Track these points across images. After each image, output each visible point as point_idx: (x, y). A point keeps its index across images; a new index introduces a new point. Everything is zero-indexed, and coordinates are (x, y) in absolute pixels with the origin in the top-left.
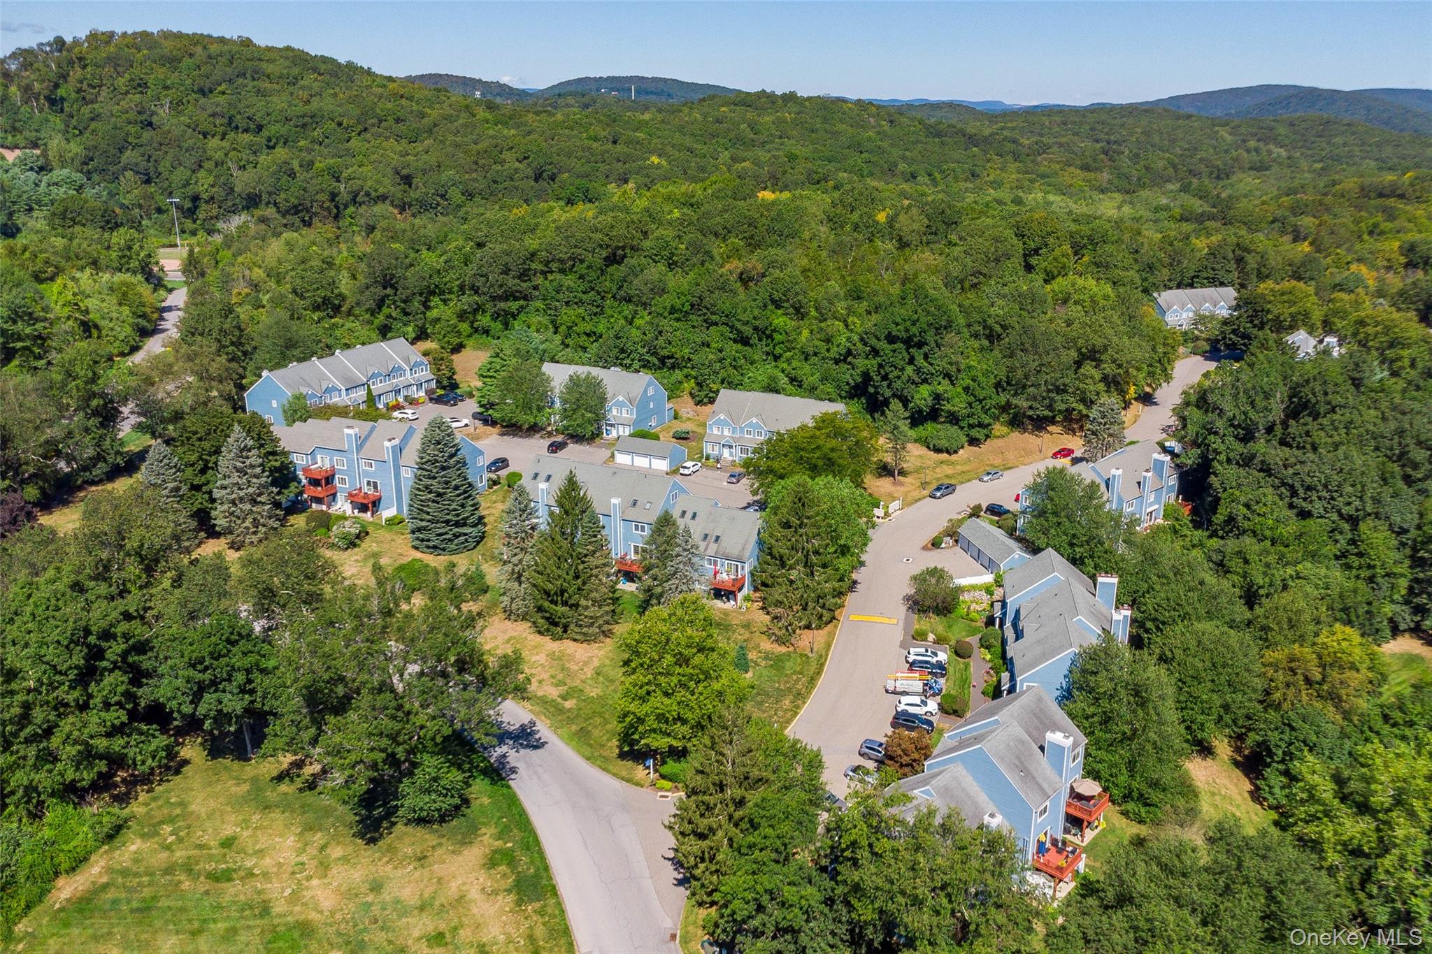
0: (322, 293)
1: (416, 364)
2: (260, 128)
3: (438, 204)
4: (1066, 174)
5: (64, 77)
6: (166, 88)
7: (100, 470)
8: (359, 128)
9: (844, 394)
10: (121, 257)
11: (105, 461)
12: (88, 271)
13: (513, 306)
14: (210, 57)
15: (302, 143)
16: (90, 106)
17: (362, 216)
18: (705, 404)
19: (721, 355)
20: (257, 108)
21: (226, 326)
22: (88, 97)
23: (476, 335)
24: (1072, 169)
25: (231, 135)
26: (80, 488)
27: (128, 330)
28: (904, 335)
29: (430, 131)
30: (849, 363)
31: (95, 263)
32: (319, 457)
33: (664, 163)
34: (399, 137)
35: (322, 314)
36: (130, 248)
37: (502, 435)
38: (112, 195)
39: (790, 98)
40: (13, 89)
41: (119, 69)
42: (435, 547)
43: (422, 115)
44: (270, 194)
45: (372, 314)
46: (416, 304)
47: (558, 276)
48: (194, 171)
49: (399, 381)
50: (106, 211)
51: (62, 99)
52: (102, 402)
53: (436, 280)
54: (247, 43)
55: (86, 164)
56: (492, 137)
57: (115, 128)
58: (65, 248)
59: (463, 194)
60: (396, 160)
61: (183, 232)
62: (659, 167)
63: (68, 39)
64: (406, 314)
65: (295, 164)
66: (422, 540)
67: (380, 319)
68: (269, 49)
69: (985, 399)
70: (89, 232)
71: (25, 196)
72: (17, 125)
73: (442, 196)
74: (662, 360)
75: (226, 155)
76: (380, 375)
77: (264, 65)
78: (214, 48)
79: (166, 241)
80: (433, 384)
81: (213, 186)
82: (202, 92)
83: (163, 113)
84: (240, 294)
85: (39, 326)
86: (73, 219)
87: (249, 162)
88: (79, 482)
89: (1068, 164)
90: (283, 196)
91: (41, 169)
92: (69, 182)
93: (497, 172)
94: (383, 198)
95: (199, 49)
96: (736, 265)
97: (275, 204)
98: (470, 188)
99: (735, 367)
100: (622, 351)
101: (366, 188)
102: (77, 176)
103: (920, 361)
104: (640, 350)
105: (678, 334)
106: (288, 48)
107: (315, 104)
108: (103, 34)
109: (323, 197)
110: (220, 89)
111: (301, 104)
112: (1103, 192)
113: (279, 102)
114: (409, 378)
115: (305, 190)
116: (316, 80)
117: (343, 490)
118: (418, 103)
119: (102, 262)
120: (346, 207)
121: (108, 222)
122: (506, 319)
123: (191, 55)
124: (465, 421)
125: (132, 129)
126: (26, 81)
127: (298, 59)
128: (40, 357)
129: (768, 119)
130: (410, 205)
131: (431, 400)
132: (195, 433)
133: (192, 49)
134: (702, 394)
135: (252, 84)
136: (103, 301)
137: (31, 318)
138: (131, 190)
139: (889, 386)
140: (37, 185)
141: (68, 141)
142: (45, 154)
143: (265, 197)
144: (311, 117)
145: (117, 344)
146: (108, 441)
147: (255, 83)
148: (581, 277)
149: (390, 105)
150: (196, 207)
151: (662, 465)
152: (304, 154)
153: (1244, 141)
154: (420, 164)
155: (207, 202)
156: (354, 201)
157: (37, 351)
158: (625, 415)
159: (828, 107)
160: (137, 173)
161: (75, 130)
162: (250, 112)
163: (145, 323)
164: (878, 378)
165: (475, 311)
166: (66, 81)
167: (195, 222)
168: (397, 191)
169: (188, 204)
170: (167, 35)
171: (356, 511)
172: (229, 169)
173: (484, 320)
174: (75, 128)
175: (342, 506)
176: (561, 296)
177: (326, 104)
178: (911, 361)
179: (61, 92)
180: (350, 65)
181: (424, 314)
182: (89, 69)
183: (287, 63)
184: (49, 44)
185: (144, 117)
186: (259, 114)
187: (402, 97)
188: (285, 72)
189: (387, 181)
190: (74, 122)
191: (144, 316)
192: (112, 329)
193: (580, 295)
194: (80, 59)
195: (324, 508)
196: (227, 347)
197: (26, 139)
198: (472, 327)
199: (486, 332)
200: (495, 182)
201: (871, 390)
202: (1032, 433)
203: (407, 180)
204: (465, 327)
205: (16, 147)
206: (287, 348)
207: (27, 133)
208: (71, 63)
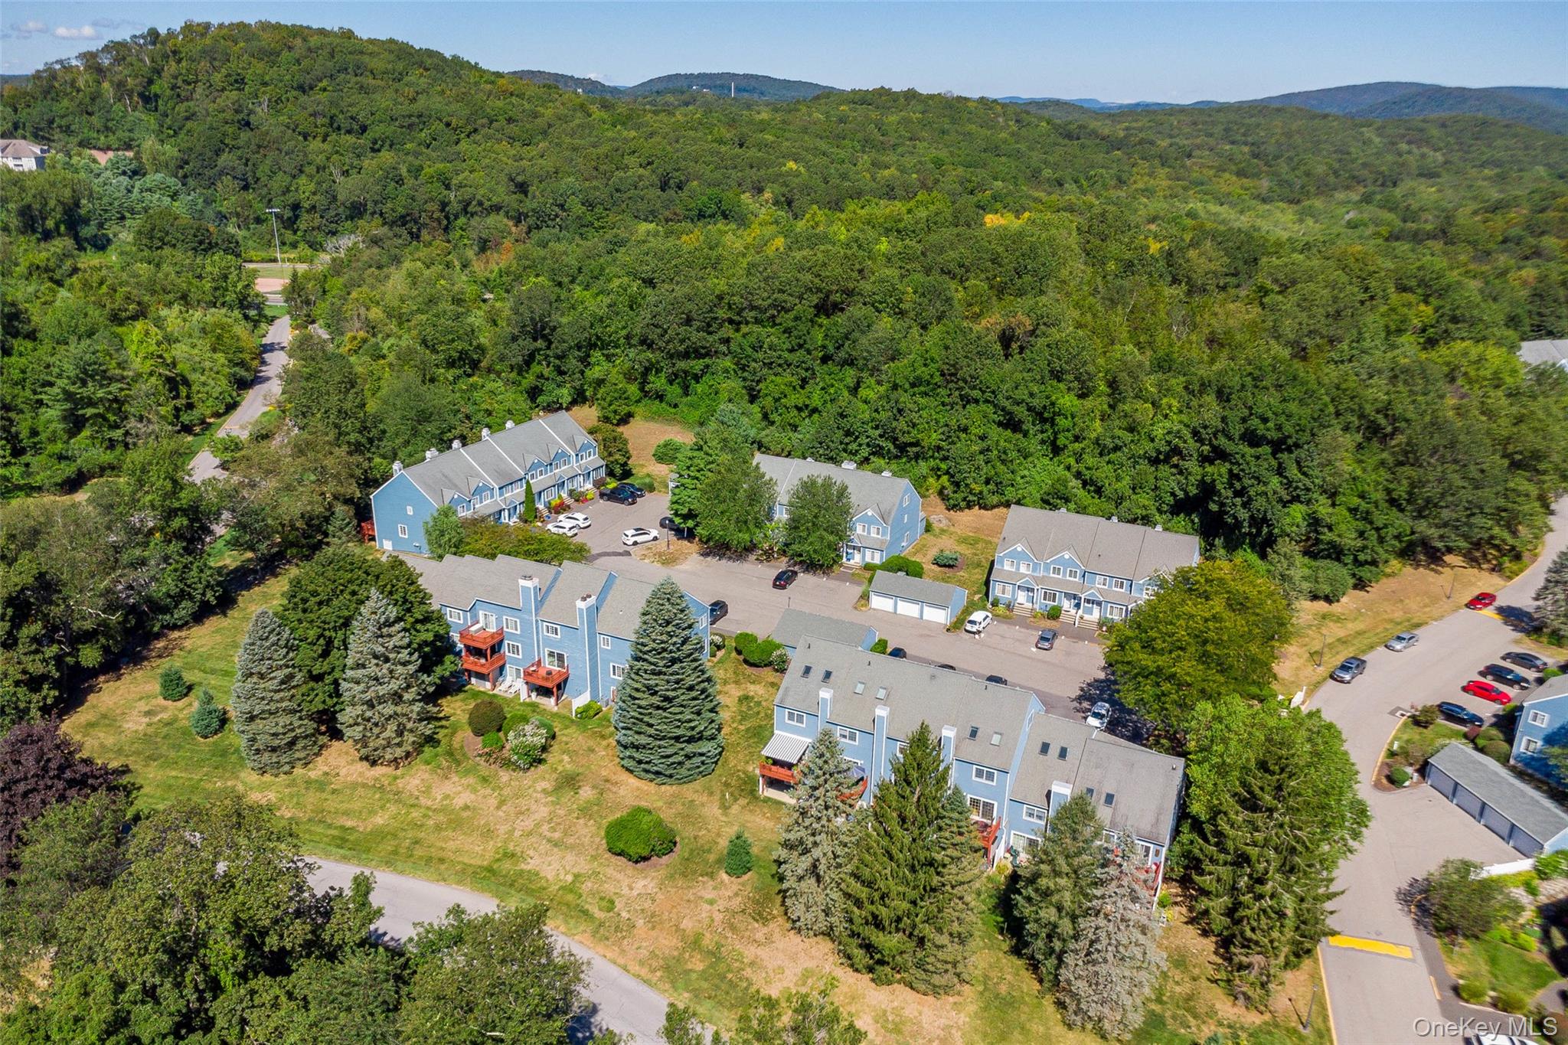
0: (459, 345)
1: (584, 447)
2: (364, 129)
3: (557, 216)
4: (1222, 181)
5: (158, 72)
6: (265, 84)
7: (185, 609)
8: (469, 128)
9: (1165, 508)
10: (216, 289)
11: (191, 598)
12: (176, 308)
13: (697, 365)
14: (310, 50)
15: (408, 146)
16: (186, 104)
17: (475, 228)
18: (961, 509)
19: (984, 445)
20: (361, 106)
21: (347, 405)
22: (183, 94)
23: (646, 401)
24: (1227, 175)
25: (333, 137)
26: (158, 636)
27: (224, 382)
28: (1273, 435)
29: (545, 133)
30: (1176, 466)
31: (184, 297)
32: (481, 613)
33: (802, 170)
34: (512, 139)
35: (458, 372)
36: (225, 277)
37: (705, 555)
38: (208, 202)
39: (911, 95)
40: (106, 85)
41: (216, 64)
42: (658, 773)
43: (535, 115)
44: (376, 203)
45: (520, 373)
46: (572, 363)
47: (757, 329)
48: (294, 177)
49: (562, 471)
50: (198, 230)
51: (157, 96)
52: (185, 523)
53: (599, 330)
54: (348, 35)
55: (182, 169)
56: (613, 140)
57: (211, 128)
58: (150, 279)
59: (583, 204)
60: (511, 166)
61: (283, 244)
62: (798, 174)
63: (163, 31)
64: (561, 373)
65: (403, 170)
66: (640, 762)
67: (529, 380)
68: (371, 41)
69: (1386, 526)
70: (179, 255)
71: (116, 203)
72: (110, 124)
73: (562, 206)
74: (902, 448)
75: (328, 159)
76: (540, 464)
77: (366, 59)
78: (314, 41)
79: (264, 254)
80: (603, 472)
81: (314, 194)
82: (301, 88)
83: (261, 112)
84: (355, 338)
85: (114, 387)
86: (161, 239)
87: (353, 167)
88: (156, 629)
89: (1221, 169)
90: (389, 205)
91: (135, 173)
92: (162, 188)
93: (621, 179)
94: (497, 208)
95: (298, 42)
96: (993, 321)
97: (381, 214)
98: (591, 197)
99: (1003, 462)
100: (848, 433)
101: (478, 197)
102: (171, 181)
103: (1293, 472)
104: (871, 432)
105: (924, 413)
106: (392, 41)
107: (422, 102)
108: (199, 25)
109: (433, 207)
110: (321, 85)
111: (407, 102)
112: (1264, 201)
113: (384, 101)
114: (574, 466)
115: (413, 199)
116: (421, 75)
117: (516, 662)
118: (529, 101)
119: (194, 296)
120: (456, 217)
121: (201, 243)
122: (685, 381)
123: (290, 48)
124: (654, 533)
125: (230, 130)
126: (119, 77)
127: (401, 52)
128: (117, 427)
129: (893, 118)
130: (527, 216)
131: (602, 495)
132: (314, 594)
133: (292, 41)
134: (959, 496)
135: (354, 79)
136: (194, 346)
137: (106, 378)
138: (229, 198)
139: (1245, 505)
140: (129, 191)
141: (162, 141)
142: (138, 157)
143: (370, 205)
144: (420, 116)
145: (210, 403)
146: (194, 573)
147: (359, 78)
148: (787, 331)
149: (500, 104)
150: (297, 217)
151: (939, 616)
152: (410, 158)
153: (1394, 144)
154: (536, 169)
155: (308, 211)
156: (465, 211)
157: (112, 418)
158: (874, 535)
159: (952, 107)
160: (234, 178)
161: (169, 131)
162: (353, 110)
163: (243, 373)
164: (1230, 493)
165: (647, 371)
166: (160, 77)
167: (295, 232)
168: (511, 200)
169: (288, 213)
170: (265, 26)
171: (534, 695)
172: (331, 174)
173: (658, 382)
174: (169, 128)
175: (513, 686)
176: (760, 355)
177: (432, 102)
178: (1280, 471)
179: (155, 88)
180: (456, 58)
181: (582, 373)
182: (184, 64)
183: (392, 57)
184: (142, 36)
185: (240, 117)
186: (362, 114)
187: (512, 94)
188: (390, 66)
189: (501, 189)
190: (168, 121)
191: (242, 364)
192: (204, 384)
193: (786, 355)
194: (175, 53)
195: (488, 685)
196: (348, 434)
197: (119, 139)
198: (642, 389)
199: (660, 397)
200: (618, 190)
201: (1214, 507)
202: (1427, 567)
203: (522, 188)
204: (633, 389)
205: (109, 148)
206: (419, 422)
207: (120, 134)
208: (165, 57)
